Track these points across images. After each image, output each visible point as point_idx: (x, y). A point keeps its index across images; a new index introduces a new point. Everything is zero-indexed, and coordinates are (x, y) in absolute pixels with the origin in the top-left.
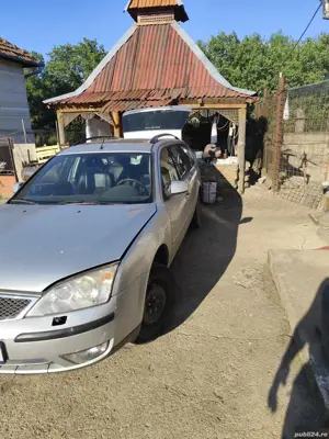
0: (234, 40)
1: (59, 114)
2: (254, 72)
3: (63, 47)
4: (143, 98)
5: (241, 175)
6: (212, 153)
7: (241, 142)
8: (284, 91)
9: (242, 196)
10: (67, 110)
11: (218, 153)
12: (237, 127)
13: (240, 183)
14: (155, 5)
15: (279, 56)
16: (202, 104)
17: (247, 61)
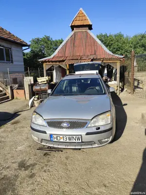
0: (106, 36)
1: (44, 65)
2: (114, 49)
3: (36, 39)
4: (79, 59)
5: (118, 88)
6: (106, 80)
7: (118, 75)
8: (134, 56)
9: (119, 96)
10: (48, 63)
11: (109, 79)
12: (116, 69)
13: (118, 91)
14: (82, 24)
15: (124, 42)
16: (103, 61)
17: (112, 44)
